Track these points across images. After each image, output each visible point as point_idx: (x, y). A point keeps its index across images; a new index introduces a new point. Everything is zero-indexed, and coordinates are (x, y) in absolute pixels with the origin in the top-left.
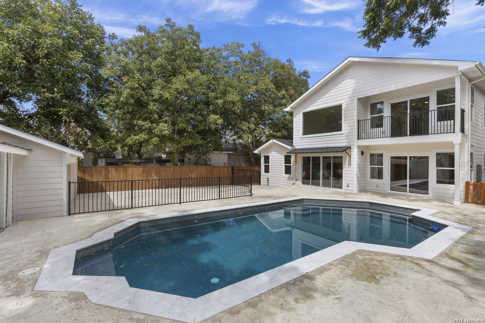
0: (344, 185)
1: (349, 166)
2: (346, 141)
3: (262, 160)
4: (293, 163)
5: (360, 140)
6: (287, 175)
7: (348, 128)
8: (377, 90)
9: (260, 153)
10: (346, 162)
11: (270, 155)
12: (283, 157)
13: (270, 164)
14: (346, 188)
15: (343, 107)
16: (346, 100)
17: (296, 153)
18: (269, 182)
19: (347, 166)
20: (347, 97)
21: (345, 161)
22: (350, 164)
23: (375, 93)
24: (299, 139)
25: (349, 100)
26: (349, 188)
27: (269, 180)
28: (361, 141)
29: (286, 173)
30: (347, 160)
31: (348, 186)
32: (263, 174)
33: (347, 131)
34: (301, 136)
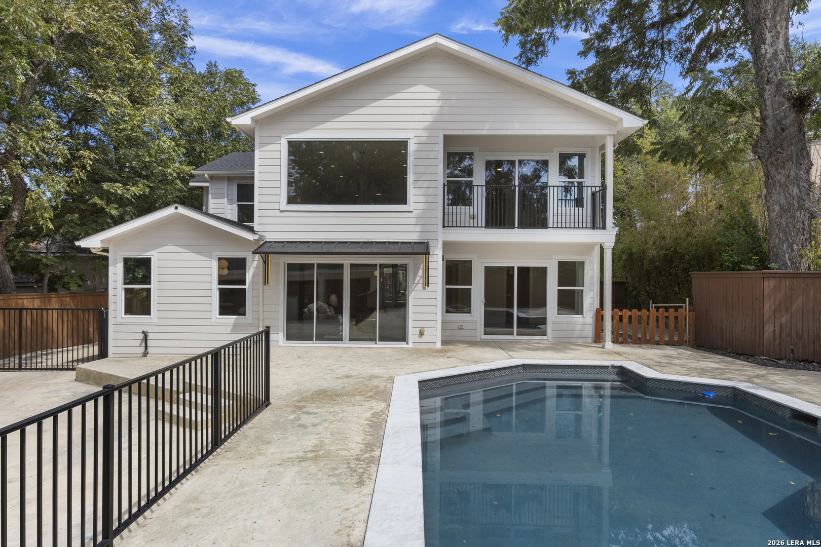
0: (412, 332)
1: (424, 288)
2: (418, 228)
3: (116, 273)
4: (253, 281)
5: (447, 230)
6: (231, 319)
7: (421, 199)
8: (487, 126)
9: (106, 250)
10: (418, 278)
11: (155, 256)
12: (215, 264)
13: (154, 286)
14: (417, 339)
15: (412, 147)
16: (419, 133)
17: (265, 253)
18: (150, 343)
19: (420, 287)
20: (422, 125)
21: (415, 275)
22: (427, 283)
23: (484, 133)
24: (278, 213)
25: (425, 133)
26: (424, 339)
27: (150, 336)
28: (450, 231)
29: (224, 311)
30: (421, 273)
31: (421, 334)
32: (119, 320)
33: (421, 206)
34: (284, 205)
